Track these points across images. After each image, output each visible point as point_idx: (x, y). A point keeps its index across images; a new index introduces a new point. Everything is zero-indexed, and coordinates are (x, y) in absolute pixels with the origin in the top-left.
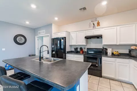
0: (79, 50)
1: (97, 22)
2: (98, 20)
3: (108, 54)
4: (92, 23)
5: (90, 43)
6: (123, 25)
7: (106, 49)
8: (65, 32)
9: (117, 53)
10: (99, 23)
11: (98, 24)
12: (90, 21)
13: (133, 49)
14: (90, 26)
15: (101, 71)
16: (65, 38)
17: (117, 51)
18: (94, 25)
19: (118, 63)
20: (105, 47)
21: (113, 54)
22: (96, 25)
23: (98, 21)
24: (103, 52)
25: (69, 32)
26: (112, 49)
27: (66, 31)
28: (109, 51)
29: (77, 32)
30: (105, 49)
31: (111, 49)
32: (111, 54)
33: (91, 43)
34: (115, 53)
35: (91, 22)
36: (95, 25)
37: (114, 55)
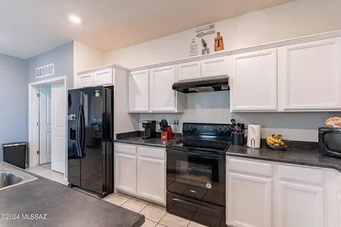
0: (158, 128)
1: (215, 36)
2: (217, 29)
3: (249, 144)
4: (199, 40)
5: (194, 107)
6: (299, 41)
7: (243, 127)
8: (110, 70)
9: (276, 141)
10: (222, 39)
11: (219, 43)
12: (192, 33)
13: (335, 126)
14: (193, 49)
15: (223, 206)
16: (112, 88)
17: (277, 131)
18: (205, 45)
19: (282, 179)
20: (239, 120)
21: (263, 142)
22: (211, 45)
23: (218, 33)
24: (232, 137)
25: (129, 71)
26: (262, 127)
27: (115, 66)
28: (253, 134)
29: (151, 70)
30: (239, 125)
31: (256, 127)
32: (257, 145)
33: (197, 105)
34: (270, 140)
35: (198, 36)
36: (208, 46)
37: (268, 147)
